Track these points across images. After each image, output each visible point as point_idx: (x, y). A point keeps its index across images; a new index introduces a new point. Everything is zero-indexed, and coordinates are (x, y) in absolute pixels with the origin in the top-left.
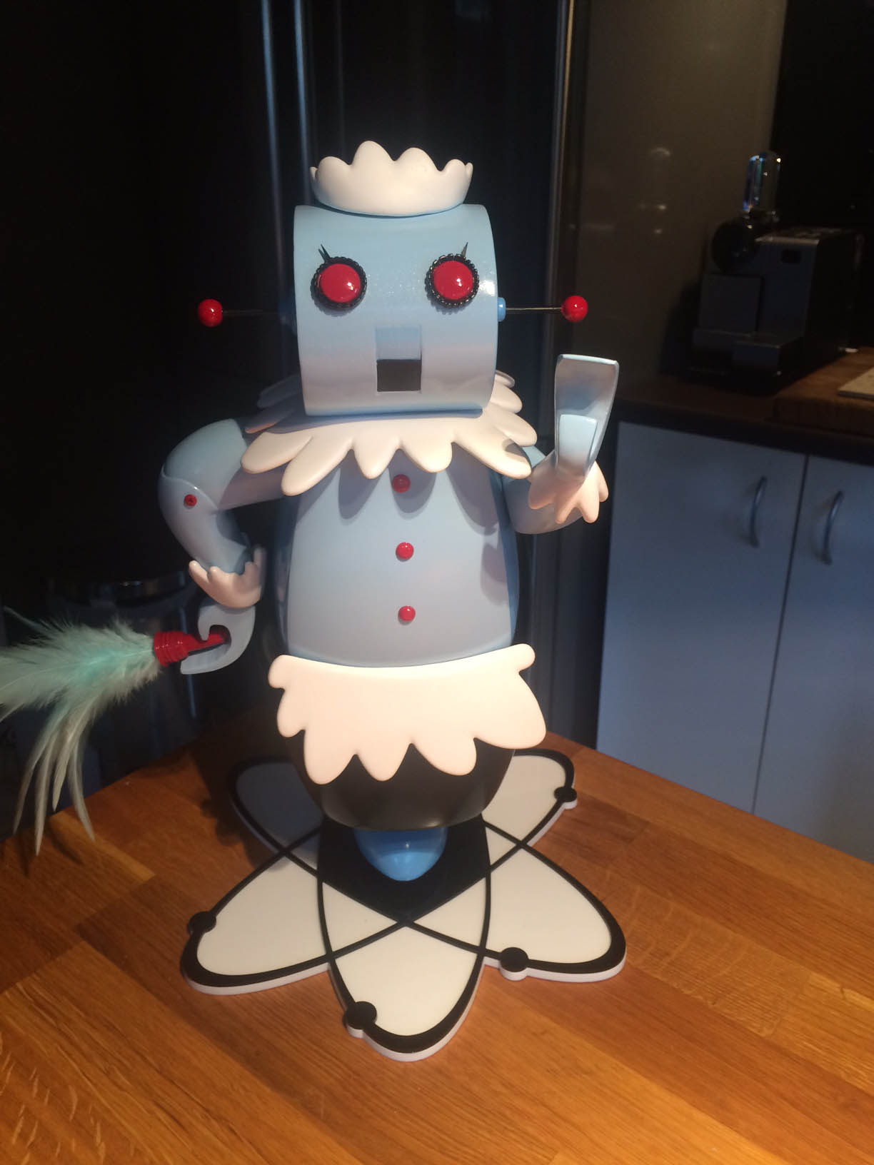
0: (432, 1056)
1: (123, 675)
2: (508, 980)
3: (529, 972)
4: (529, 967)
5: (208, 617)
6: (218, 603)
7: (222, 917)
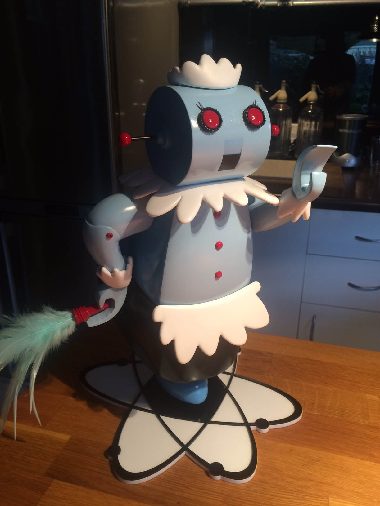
1: (60, 334)
2: (264, 433)
3: (271, 427)
4: (269, 425)
5: (105, 295)
6: (111, 287)
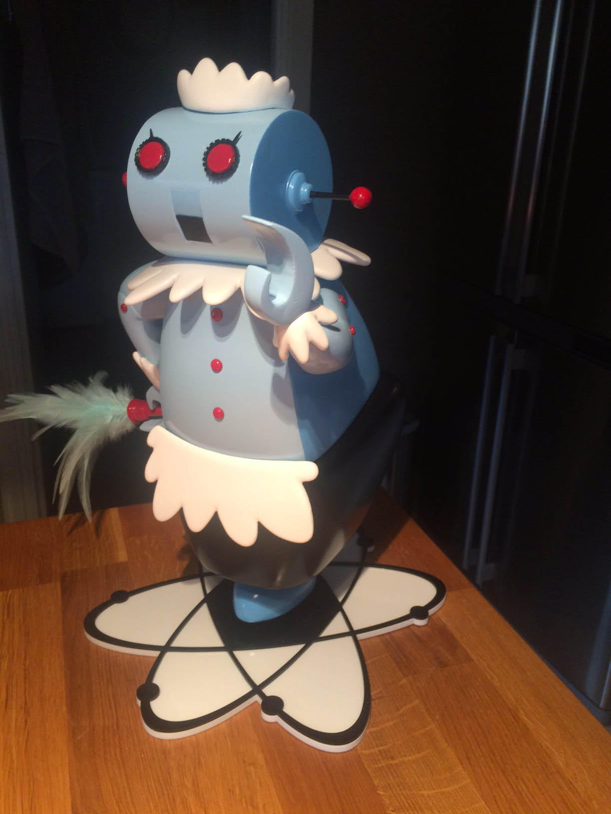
0: (169, 740)
2: (260, 717)
3: (277, 719)
4: (278, 715)
7: (132, 599)
